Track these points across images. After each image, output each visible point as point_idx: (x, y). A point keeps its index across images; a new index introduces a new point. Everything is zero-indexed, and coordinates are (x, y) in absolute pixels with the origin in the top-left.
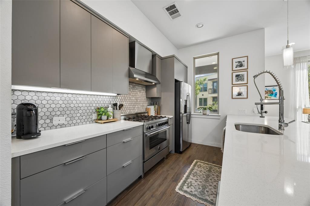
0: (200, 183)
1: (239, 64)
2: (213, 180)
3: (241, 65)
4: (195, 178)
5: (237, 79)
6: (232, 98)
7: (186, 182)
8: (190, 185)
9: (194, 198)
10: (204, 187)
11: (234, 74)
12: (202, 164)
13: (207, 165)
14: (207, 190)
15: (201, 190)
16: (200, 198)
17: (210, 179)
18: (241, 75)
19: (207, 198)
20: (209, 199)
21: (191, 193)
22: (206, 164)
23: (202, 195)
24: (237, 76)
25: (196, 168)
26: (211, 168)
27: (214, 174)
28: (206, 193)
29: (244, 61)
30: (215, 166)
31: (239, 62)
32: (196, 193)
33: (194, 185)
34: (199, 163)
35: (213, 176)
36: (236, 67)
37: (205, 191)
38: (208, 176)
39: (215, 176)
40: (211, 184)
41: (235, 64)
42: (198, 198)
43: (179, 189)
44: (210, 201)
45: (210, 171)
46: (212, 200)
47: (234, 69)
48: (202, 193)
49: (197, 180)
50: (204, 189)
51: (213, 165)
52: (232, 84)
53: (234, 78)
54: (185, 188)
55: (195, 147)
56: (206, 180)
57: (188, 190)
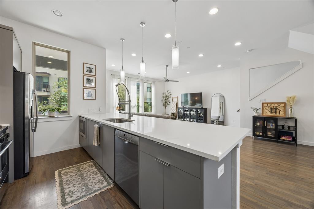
0: (80, 185)
1: (89, 70)
2: (88, 176)
3: (91, 71)
4: (71, 185)
5: (88, 82)
6: (84, 99)
7: (65, 195)
8: (71, 194)
9: (85, 198)
10: (86, 185)
11: (86, 78)
12: (67, 171)
13: (73, 169)
14: (90, 184)
15: (85, 189)
16: (90, 194)
17: (86, 176)
18: (90, 80)
19: (95, 189)
20: (97, 189)
21: (78, 198)
22: (71, 168)
23: (89, 191)
24: (88, 79)
25: (64, 177)
26: (78, 168)
27: (85, 171)
28: (91, 187)
29: (93, 68)
30: (80, 165)
31: (89, 68)
32: (83, 194)
33: (75, 190)
34: (63, 172)
35: (86, 173)
36: (87, 72)
37: (89, 187)
38: (82, 176)
39: (87, 172)
40: (89, 179)
41: (86, 69)
42: (88, 195)
43: (62, 206)
44: (98, 189)
45: (79, 171)
46: (99, 187)
47: (85, 73)
48: (88, 189)
49: (74, 186)
50: (87, 186)
51: (79, 165)
52: (84, 86)
53: (85, 81)
54: (68, 200)
55: (42, 160)
56: (83, 179)
57: (74, 198)
